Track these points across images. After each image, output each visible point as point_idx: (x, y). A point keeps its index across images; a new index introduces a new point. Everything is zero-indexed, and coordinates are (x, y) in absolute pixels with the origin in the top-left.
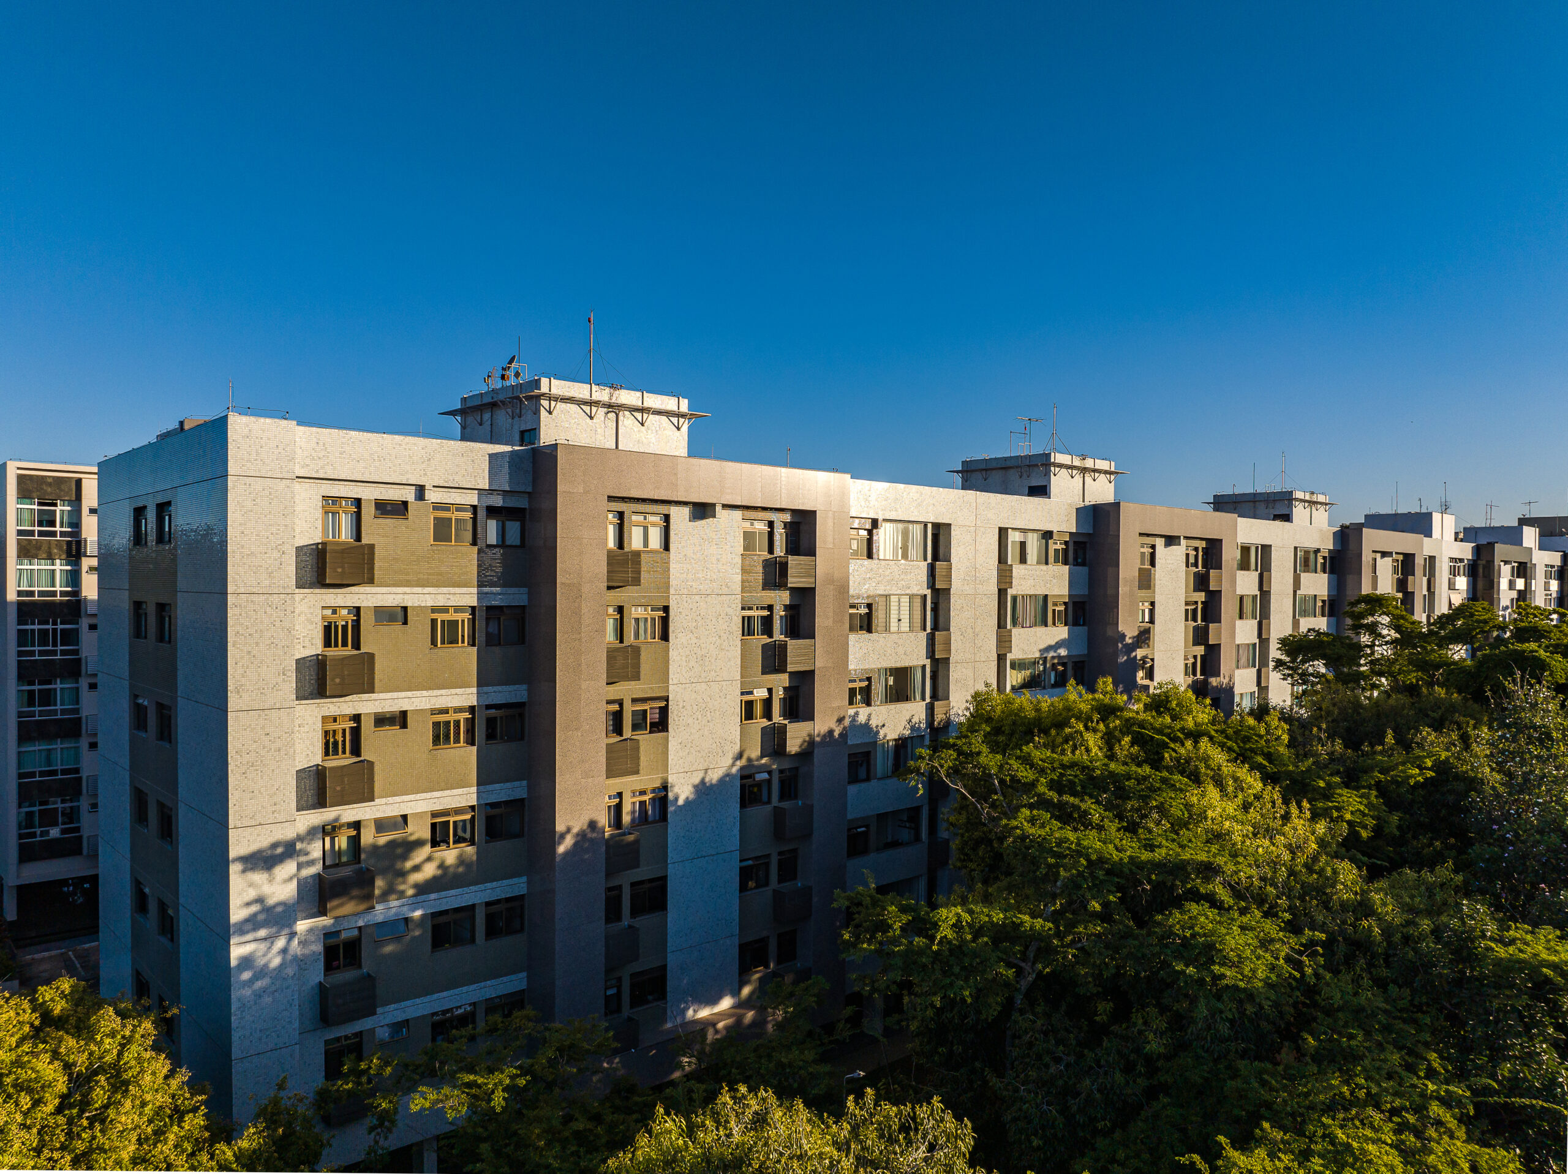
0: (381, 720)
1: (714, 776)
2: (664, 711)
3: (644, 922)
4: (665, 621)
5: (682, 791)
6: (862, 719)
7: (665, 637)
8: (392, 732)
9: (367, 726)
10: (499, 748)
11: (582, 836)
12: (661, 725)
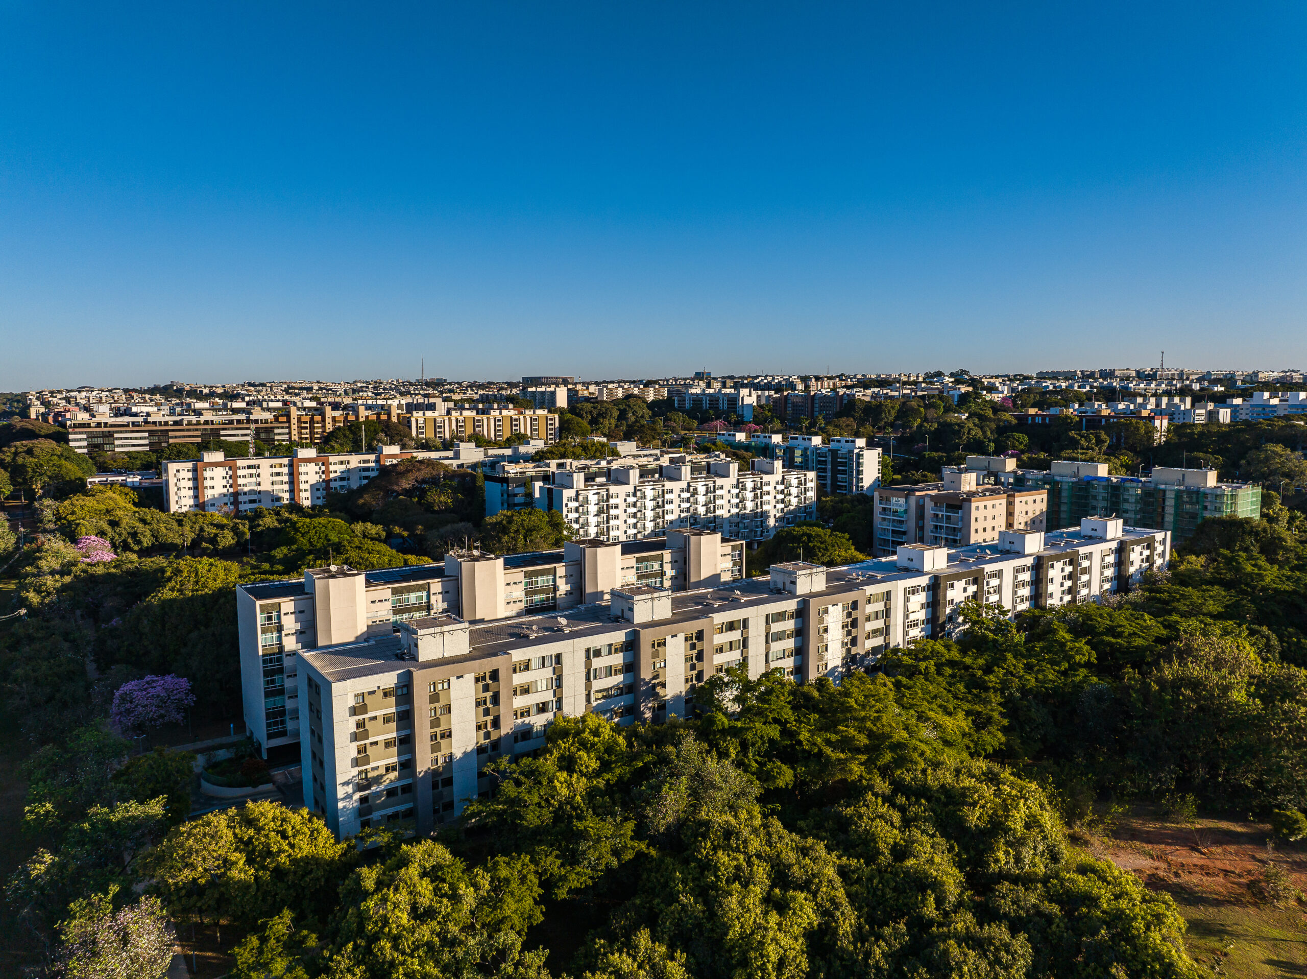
0: (371, 744)
1: (469, 749)
2: (450, 732)
3: (447, 788)
4: (450, 708)
5: (458, 754)
6: (527, 722)
7: (450, 712)
8: (375, 747)
9: (368, 746)
10: (403, 746)
11: (426, 772)
12: (450, 736)
